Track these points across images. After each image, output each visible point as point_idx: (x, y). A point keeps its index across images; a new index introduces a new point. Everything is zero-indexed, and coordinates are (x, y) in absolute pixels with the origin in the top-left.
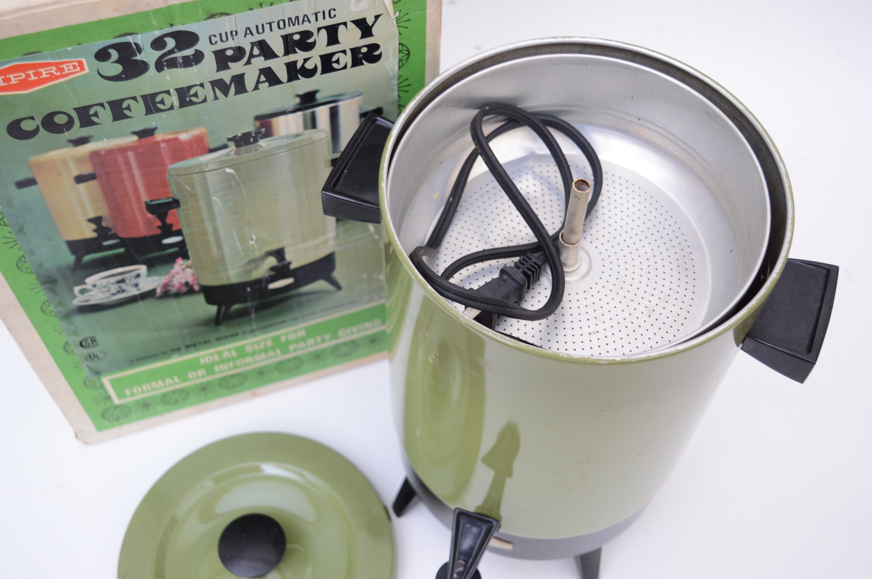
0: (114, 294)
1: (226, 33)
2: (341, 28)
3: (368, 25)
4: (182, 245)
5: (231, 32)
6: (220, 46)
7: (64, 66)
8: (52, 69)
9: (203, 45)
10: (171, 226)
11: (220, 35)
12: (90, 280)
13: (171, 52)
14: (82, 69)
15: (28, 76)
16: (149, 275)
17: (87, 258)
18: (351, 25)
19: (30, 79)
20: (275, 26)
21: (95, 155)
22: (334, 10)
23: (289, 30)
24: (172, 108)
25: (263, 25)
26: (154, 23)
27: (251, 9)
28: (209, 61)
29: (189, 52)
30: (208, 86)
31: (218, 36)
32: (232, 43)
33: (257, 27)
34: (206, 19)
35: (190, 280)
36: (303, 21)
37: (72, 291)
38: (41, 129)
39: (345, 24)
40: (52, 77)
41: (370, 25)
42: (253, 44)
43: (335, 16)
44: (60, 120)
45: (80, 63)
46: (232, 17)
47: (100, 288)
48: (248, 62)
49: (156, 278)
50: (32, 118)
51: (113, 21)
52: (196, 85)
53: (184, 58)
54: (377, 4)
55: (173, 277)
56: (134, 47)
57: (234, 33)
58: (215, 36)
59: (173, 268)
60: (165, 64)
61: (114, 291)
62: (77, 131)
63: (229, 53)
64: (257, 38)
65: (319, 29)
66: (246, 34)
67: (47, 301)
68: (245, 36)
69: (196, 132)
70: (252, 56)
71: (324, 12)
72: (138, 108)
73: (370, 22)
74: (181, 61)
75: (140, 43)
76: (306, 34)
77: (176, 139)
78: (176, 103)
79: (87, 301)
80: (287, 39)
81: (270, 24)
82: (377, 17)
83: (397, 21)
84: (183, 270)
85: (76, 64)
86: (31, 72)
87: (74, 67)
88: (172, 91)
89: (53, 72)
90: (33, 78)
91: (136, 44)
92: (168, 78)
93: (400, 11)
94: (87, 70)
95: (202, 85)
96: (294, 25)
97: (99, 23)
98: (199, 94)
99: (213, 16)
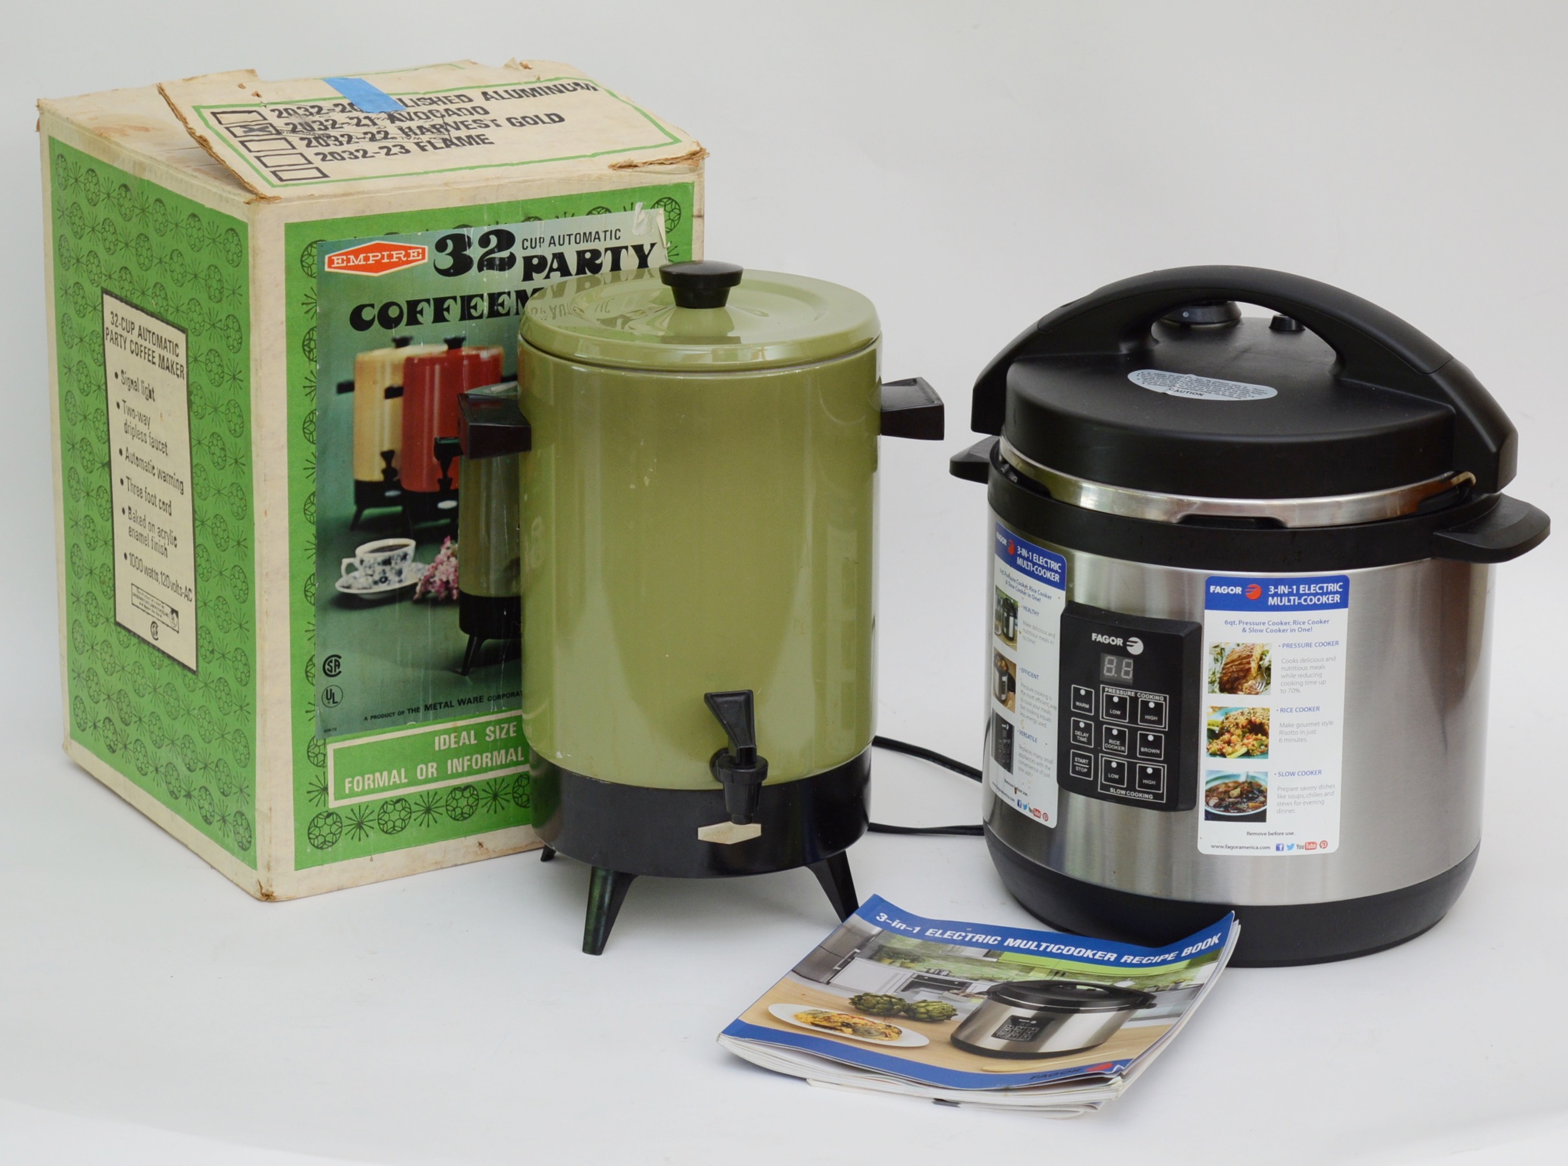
0: (376, 583)
1: (536, 239)
2: (624, 251)
3: (644, 253)
4: (453, 513)
5: (540, 238)
6: (530, 252)
7: (411, 251)
8: (401, 254)
9: (517, 250)
10: (451, 480)
11: (531, 239)
12: (362, 551)
13: (492, 251)
14: (423, 258)
15: (383, 256)
16: (414, 560)
17: (369, 512)
18: (631, 250)
19: (383, 261)
20: (573, 238)
21: (409, 361)
22: (620, 231)
23: (584, 246)
24: (481, 317)
25: (564, 236)
26: (485, 217)
27: (557, 217)
28: (519, 266)
29: (505, 254)
30: (513, 295)
31: (529, 241)
32: (538, 251)
33: (559, 236)
34: (523, 221)
35: (451, 578)
36: (595, 238)
37: (340, 563)
38: (376, 321)
39: (626, 248)
40: (400, 263)
41: (646, 253)
42: (555, 256)
43: (619, 237)
44: (393, 312)
45: (423, 250)
46: (543, 222)
47: (365, 567)
48: (548, 277)
49: (420, 565)
50: (372, 306)
51: (457, 210)
52: (504, 293)
53: (502, 259)
54: (653, 230)
55: (436, 568)
56: (467, 240)
57: (542, 240)
58: (527, 240)
59: (439, 552)
60: (485, 263)
61: (377, 577)
62: (402, 330)
63: (535, 261)
64: (558, 249)
65: (606, 250)
66: (550, 243)
67: (313, 574)
68: (549, 246)
69: (494, 351)
70: (551, 270)
71: (611, 231)
72: (455, 309)
73: (646, 249)
74: (497, 262)
75: (471, 237)
76: (596, 254)
77: (477, 356)
78: (486, 312)
79: (349, 587)
80: (580, 254)
81: (570, 235)
82: (653, 245)
83: (668, 253)
84: (448, 558)
85: (420, 251)
86: (386, 254)
87: (418, 254)
88: (486, 297)
89: (402, 256)
90: (386, 260)
91: (469, 238)
92: (485, 280)
93: (671, 242)
94: (426, 260)
95: (509, 294)
96: (587, 241)
97: (447, 211)
98: (506, 303)
99: (528, 219)
